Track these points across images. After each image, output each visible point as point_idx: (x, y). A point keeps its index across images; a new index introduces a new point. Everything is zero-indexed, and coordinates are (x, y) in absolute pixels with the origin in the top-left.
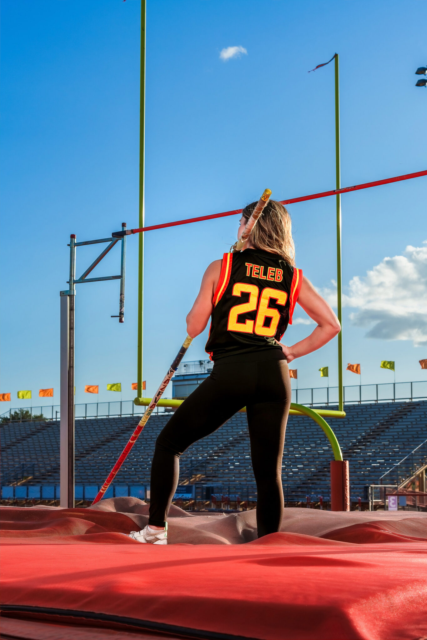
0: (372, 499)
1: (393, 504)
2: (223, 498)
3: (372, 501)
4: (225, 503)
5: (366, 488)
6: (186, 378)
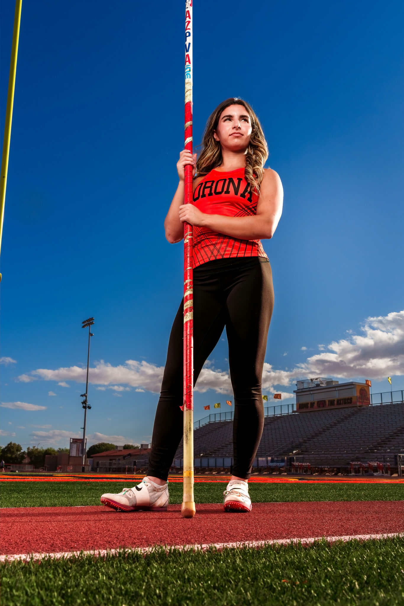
0: (400, 465)
2: (299, 465)
3: (400, 467)
4: (300, 468)
5: (396, 456)
6: (303, 390)
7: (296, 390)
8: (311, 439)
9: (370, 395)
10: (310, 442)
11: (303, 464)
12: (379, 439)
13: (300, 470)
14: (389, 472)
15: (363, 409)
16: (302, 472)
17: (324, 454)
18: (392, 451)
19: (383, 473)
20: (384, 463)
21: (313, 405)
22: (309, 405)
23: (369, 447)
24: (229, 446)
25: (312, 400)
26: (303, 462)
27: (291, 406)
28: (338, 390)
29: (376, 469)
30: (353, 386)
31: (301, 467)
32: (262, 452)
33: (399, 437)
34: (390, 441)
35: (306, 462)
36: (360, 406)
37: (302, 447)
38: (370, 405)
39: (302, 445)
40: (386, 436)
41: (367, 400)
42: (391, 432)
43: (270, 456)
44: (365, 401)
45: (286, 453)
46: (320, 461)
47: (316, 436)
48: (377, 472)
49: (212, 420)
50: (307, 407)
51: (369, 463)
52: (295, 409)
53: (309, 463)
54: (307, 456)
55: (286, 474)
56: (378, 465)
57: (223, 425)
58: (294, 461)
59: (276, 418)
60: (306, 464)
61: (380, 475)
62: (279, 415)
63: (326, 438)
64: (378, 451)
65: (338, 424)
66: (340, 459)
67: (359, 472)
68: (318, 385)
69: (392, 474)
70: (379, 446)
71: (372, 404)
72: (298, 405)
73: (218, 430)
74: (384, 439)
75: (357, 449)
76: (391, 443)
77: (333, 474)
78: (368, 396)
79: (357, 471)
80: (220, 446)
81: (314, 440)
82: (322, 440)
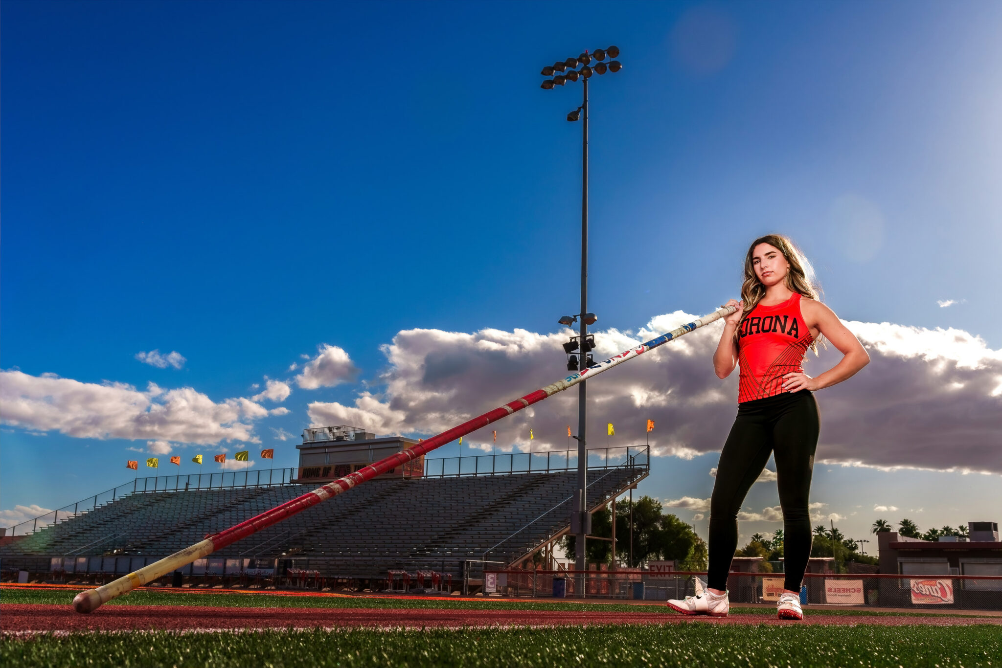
0: (467, 577)
1: (491, 583)
2: (299, 573)
3: (467, 580)
4: (301, 579)
5: (462, 563)
6: (314, 445)
7: (302, 444)
8: (322, 530)
9: (425, 461)
10: (319, 535)
11: (308, 572)
12: (434, 533)
13: (300, 583)
14: (449, 588)
15: (412, 483)
16: (305, 585)
17: (342, 555)
18: (454, 554)
19: (439, 589)
20: (443, 572)
21: (328, 472)
22: (321, 472)
23: (418, 546)
24: (171, 537)
25: (328, 464)
26: (306, 569)
27: (290, 470)
28: (373, 449)
29: (428, 583)
30: (398, 445)
31: (303, 577)
32: (233, 550)
33: (467, 532)
34: (453, 538)
35: (313, 569)
36: (406, 478)
37: (305, 542)
38: (423, 478)
39: (305, 539)
40: (447, 529)
41: (418, 469)
42: (455, 524)
43: (247, 556)
44: (416, 470)
45: (276, 553)
46: (335, 567)
47: (329, 525)
48: (430, 587)
49: (140, 489)
50: (318, 476)
51: (418, 573)
52: (296, 477)
53: (319, 569)
54: (313, 558)
55: (273, 588)
56: (434, 576)
57: (160, 498)
58: (291, 567)
59: (260, 491)
60: (311, 572)
61: (434, 592)
62: (266, 487)
63: (347, 529)
64: (433, 554)
65: (369, 507)
66: (368, 565)
67: (401, 587)
68: (340, 439)
69: (452, 592)
70: (434, 544)
71: (426, 476)
72: (302, 470)
73: (150, 507)
74: (443, 533)
75: (398, 549)
76: (454, 541)
77: (356, 589)
78: (421, 462)
79: (398, 585)
80: (154, 537)
81: (326, 531)
82: (340, 532)
